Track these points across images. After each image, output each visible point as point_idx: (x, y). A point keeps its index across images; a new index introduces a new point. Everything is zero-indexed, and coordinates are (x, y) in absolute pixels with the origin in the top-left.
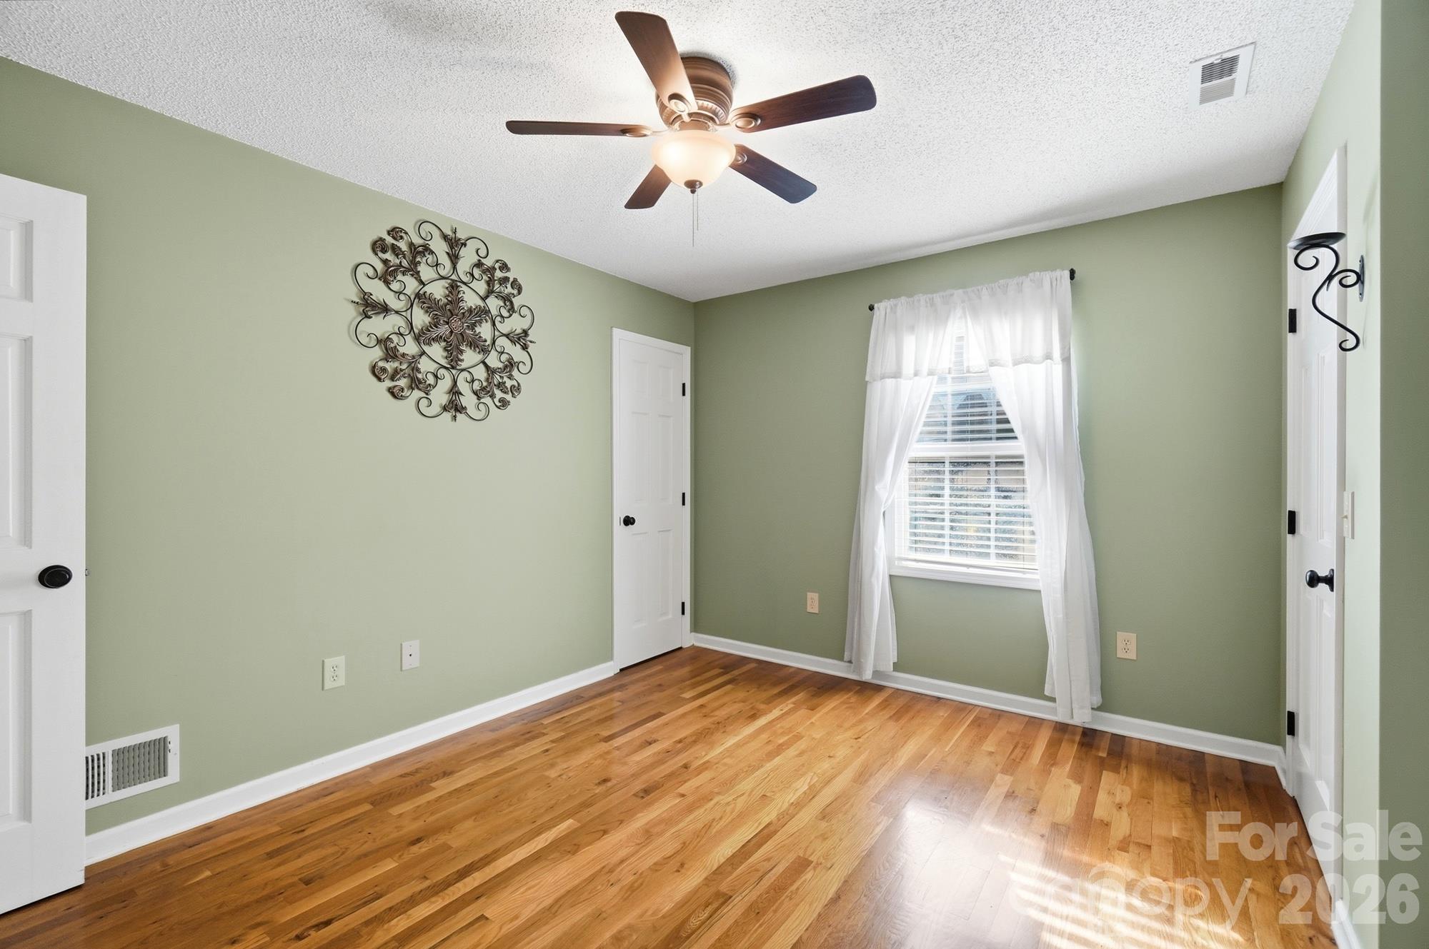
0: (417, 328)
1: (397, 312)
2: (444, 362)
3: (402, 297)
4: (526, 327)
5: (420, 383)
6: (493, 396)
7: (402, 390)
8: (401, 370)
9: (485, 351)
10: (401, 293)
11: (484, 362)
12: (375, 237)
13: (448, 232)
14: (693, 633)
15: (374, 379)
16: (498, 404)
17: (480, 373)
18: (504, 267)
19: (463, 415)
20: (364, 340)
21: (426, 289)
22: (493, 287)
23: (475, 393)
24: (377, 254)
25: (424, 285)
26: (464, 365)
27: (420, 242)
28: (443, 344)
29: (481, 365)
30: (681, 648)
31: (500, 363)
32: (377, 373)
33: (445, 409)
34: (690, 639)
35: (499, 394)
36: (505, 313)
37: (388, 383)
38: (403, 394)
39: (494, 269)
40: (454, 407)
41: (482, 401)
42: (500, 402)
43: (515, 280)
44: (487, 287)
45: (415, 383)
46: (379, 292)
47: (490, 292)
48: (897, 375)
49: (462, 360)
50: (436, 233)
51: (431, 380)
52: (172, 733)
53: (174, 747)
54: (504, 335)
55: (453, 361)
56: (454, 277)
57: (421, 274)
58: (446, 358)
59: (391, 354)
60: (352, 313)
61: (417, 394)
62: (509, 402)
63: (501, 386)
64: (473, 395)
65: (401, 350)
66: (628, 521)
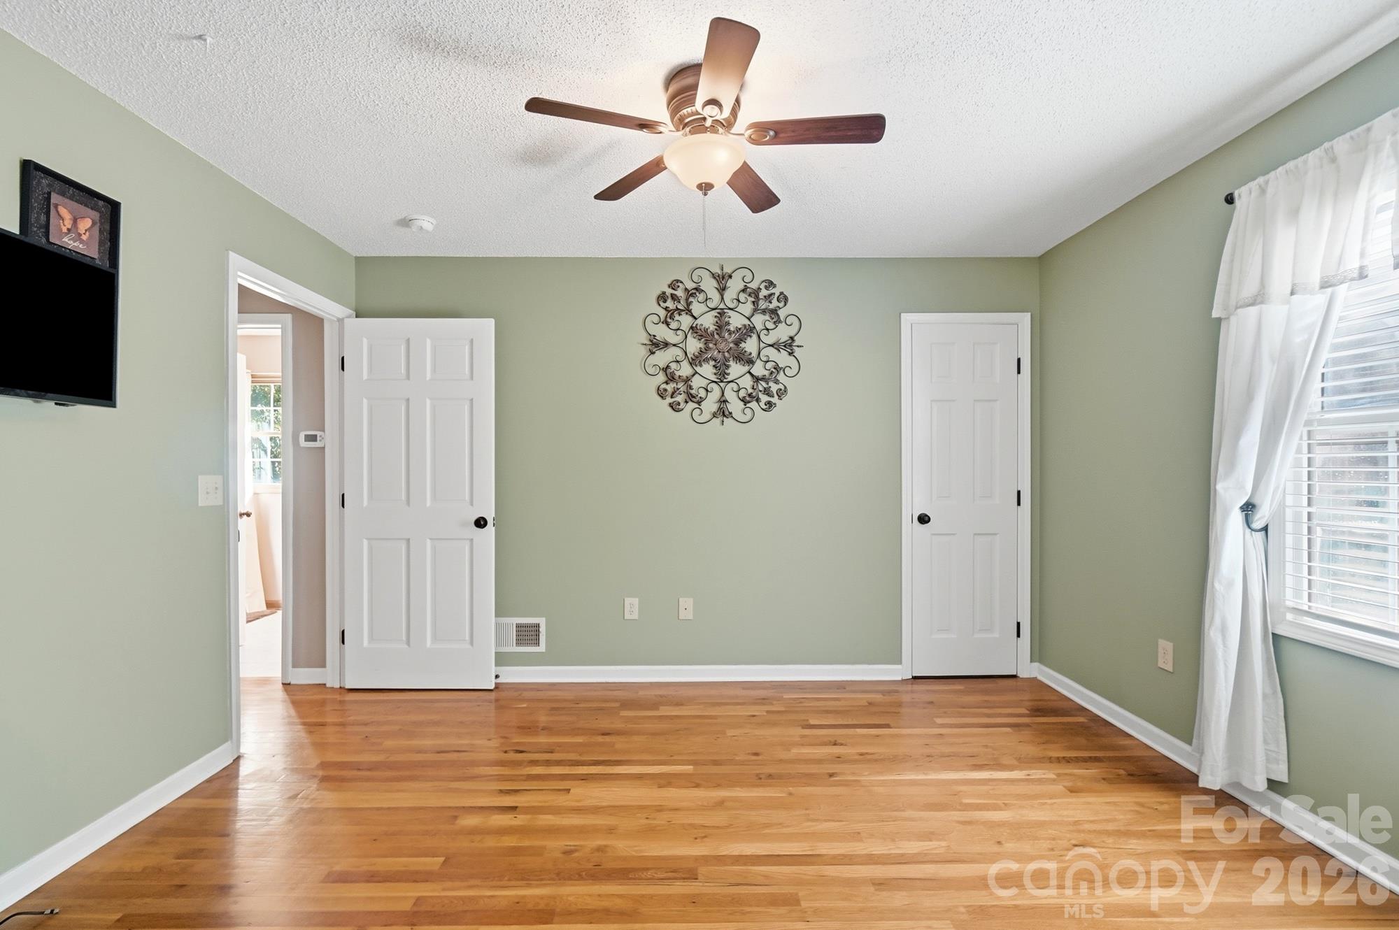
0: (690, 352)
1: (674, 345)
2: (713, 378)
3: (679, 332)
4: (792, 335)
5: (694, 397)
6: (758, 400)
7: (679, 404)
8: (678, 389)
9: (751, 362)
10: (678, 329)
11: (749, 372)
12: (659, 292)
13: (717, 270)
14: (1036, 665)
15: (659, 398)
16: (764, 407)
17: (747, 382)
18: (770, 284)
19: (730, 419)
20: (651, 371)
21: (699, 322)
22: (758, 306)
23: (742, 399)
24: (660, 305)
25: (696, 319)
26: (730, 378)
27: (694, 285)
28: (712, 363)
29: (748, 375)
30: (1014, 677)
31: (764, 370)
32: (661, 394)
33: (714, 415)
34: (1029, 670)
35: (764, 398)
36: (770, 325)
37: (669, 400)
38: (680, 407)
39: (760, 289)
40: (722, 412)
41: (748, 405)
42: (766, 405)
43: (782, 293)
44: (753, 307)
45: (691, 397)
46: (662, 333)
47: (755, 310)
48: (1259, 299)
49: (728, 374)
50: (706, 274)
51: (702, 393)
52: (542, 621)
53: (543, 629)
54: (770, 345)
55: (722, 374)
56: (722, 306)
57: (693, 311)
58: (715, 374)
59: (671, 378)
60: (643, 351)
61: (691, 405)
62: (775, 404)
63: (767, 392)
64: (740, 401)
65: (678, 374)
66: (923, 519)
